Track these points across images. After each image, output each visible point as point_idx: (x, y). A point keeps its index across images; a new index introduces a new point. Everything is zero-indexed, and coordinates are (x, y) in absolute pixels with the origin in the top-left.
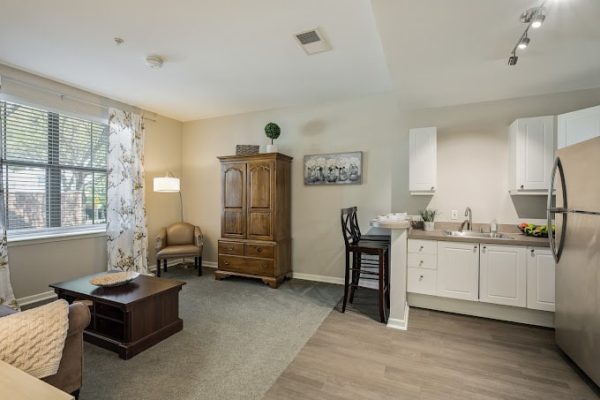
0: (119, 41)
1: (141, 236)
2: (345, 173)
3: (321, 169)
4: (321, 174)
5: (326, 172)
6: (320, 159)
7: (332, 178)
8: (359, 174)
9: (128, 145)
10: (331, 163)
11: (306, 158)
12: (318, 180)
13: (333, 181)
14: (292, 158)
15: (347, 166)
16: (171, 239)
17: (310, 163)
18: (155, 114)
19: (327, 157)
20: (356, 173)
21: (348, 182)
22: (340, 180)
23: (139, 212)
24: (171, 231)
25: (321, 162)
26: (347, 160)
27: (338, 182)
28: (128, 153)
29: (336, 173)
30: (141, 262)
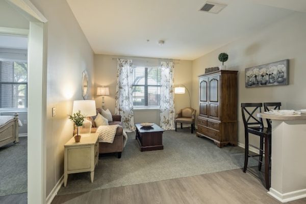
0: (148, 41)
1: (172, 112)
2: (273, 77)
3: (256, 76)
4: (256, 80)
5: (259, 78)
6: (255, 69)
7: (264, 82)
8: (285, 77)
9: (168, 75)
10: (263, 71)
11: (247, 70)
12: (254, 84)
13: (265, 84)
14: (237, 71)
15: (275, 72)
16: (184, 115)
17: (249, 73)
18: (179, 60)
19: (260, 67)
20: (282, 77)
21: (276, 84)
22: (270, 83)
23: (172, 102)
24: (184, 111)
25: (256, 71)
26: (275, 68)
27: (268, 84)
28: (168, 78)
29: (267, 78)
30: (172, 122)
